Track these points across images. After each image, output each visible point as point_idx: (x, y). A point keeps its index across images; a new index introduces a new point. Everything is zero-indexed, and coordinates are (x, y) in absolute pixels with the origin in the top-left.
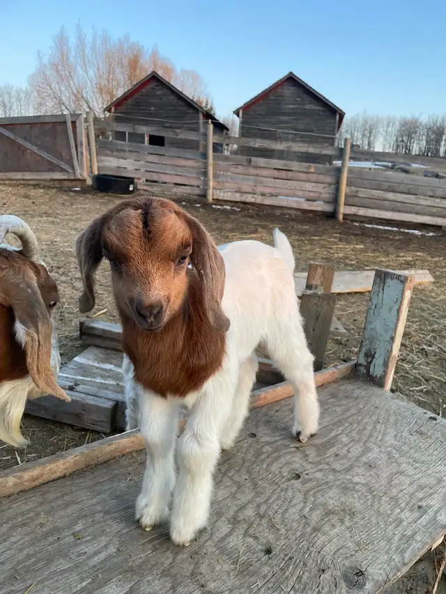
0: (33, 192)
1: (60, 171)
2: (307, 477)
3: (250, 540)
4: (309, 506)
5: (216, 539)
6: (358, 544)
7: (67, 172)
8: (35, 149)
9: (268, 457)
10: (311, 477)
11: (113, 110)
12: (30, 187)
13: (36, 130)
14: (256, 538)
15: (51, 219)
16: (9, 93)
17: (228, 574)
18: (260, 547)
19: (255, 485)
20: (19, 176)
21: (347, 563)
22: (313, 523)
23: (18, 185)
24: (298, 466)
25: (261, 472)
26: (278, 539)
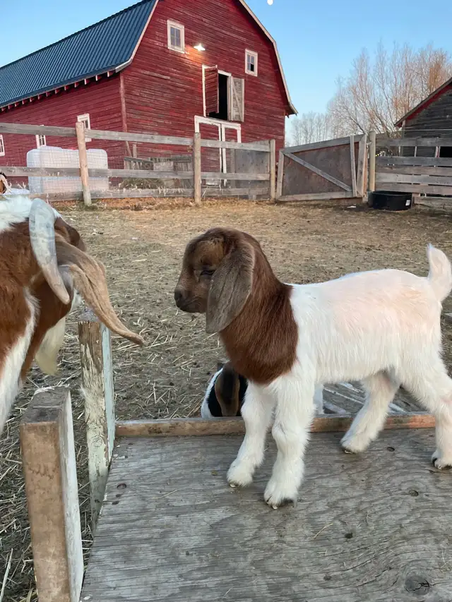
0: (311, 212)
1: (339, 191)
2: (426, 497)
3: (338, 523)
4: (412, 519)
5: (310, 511)
6: (441, 563)
7: (346, 191)
8: (319, 172)
9: (396, 470)
10: (430, 499)
11: (404, 123)
12: (311, 207)
13: (323, 154)
14: (344, 523)
15: (319, 237)
16: (311, 120)
17: (306, 537)
18: (343, 530)
19: (368, 487)
20: (303, 197)
21: (418, 573)
22: (405, 533)
23: (300, 206)
24: (422, 486)
25: (381, 479)
26: (363, 531)
